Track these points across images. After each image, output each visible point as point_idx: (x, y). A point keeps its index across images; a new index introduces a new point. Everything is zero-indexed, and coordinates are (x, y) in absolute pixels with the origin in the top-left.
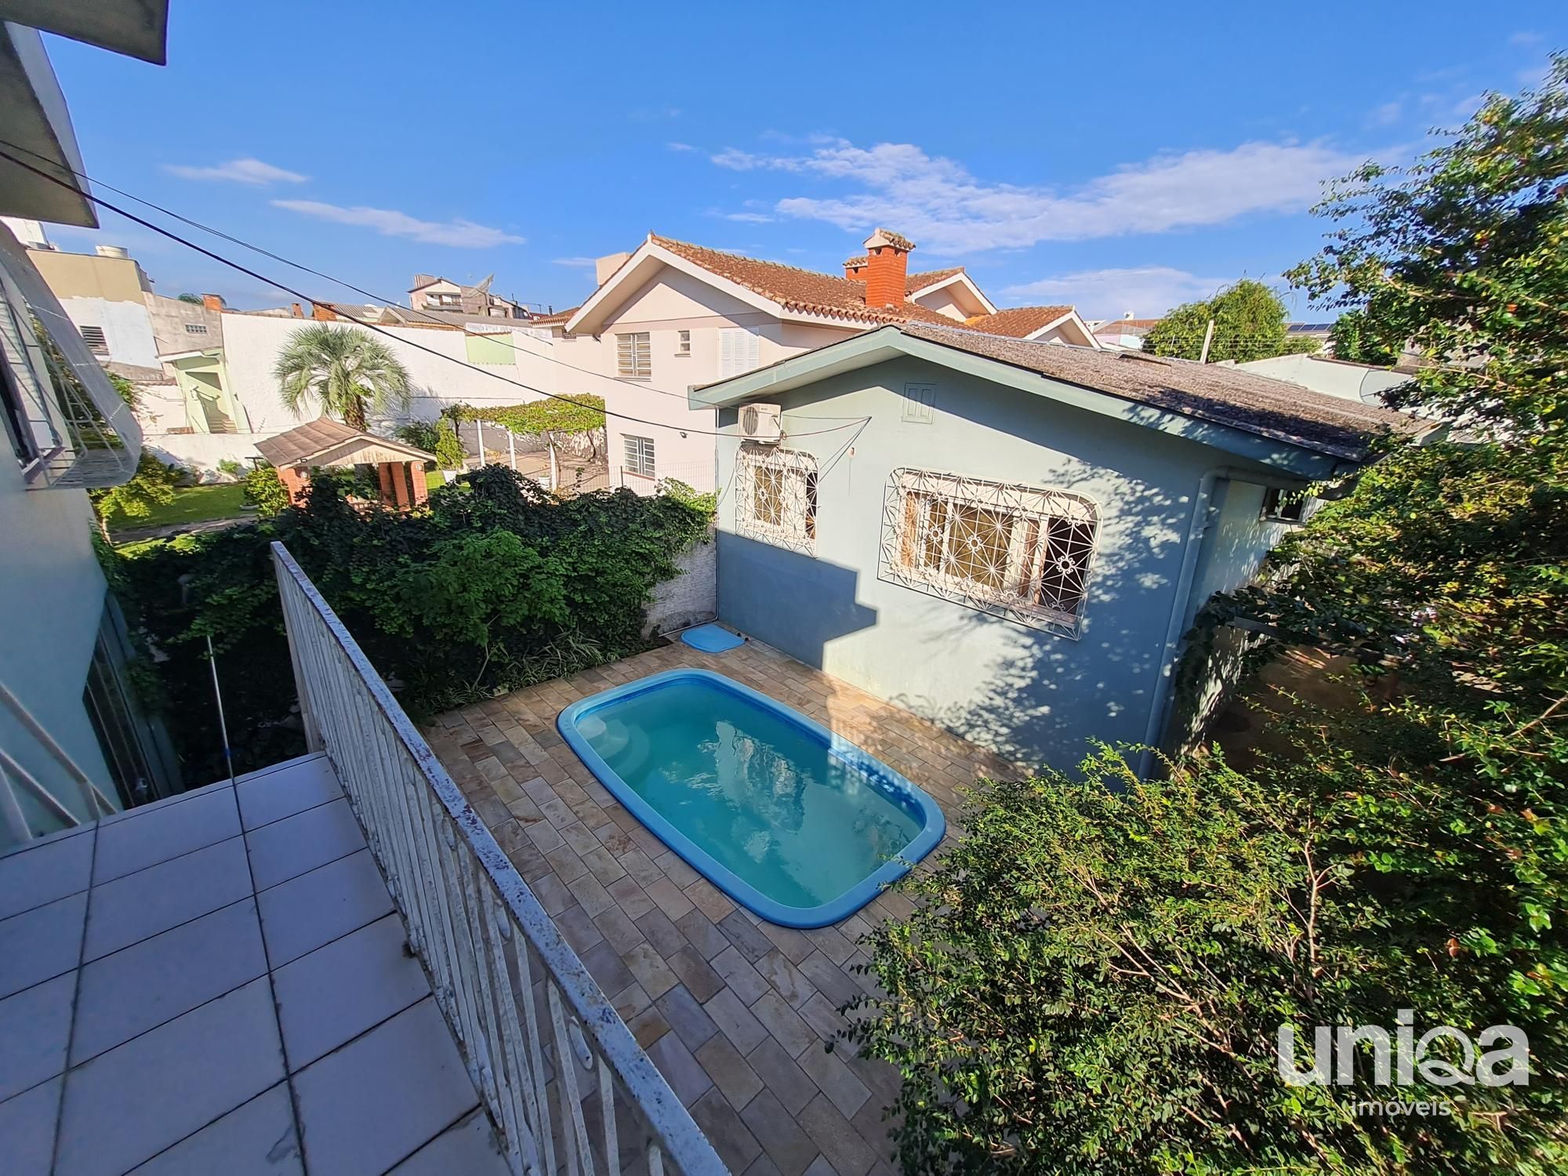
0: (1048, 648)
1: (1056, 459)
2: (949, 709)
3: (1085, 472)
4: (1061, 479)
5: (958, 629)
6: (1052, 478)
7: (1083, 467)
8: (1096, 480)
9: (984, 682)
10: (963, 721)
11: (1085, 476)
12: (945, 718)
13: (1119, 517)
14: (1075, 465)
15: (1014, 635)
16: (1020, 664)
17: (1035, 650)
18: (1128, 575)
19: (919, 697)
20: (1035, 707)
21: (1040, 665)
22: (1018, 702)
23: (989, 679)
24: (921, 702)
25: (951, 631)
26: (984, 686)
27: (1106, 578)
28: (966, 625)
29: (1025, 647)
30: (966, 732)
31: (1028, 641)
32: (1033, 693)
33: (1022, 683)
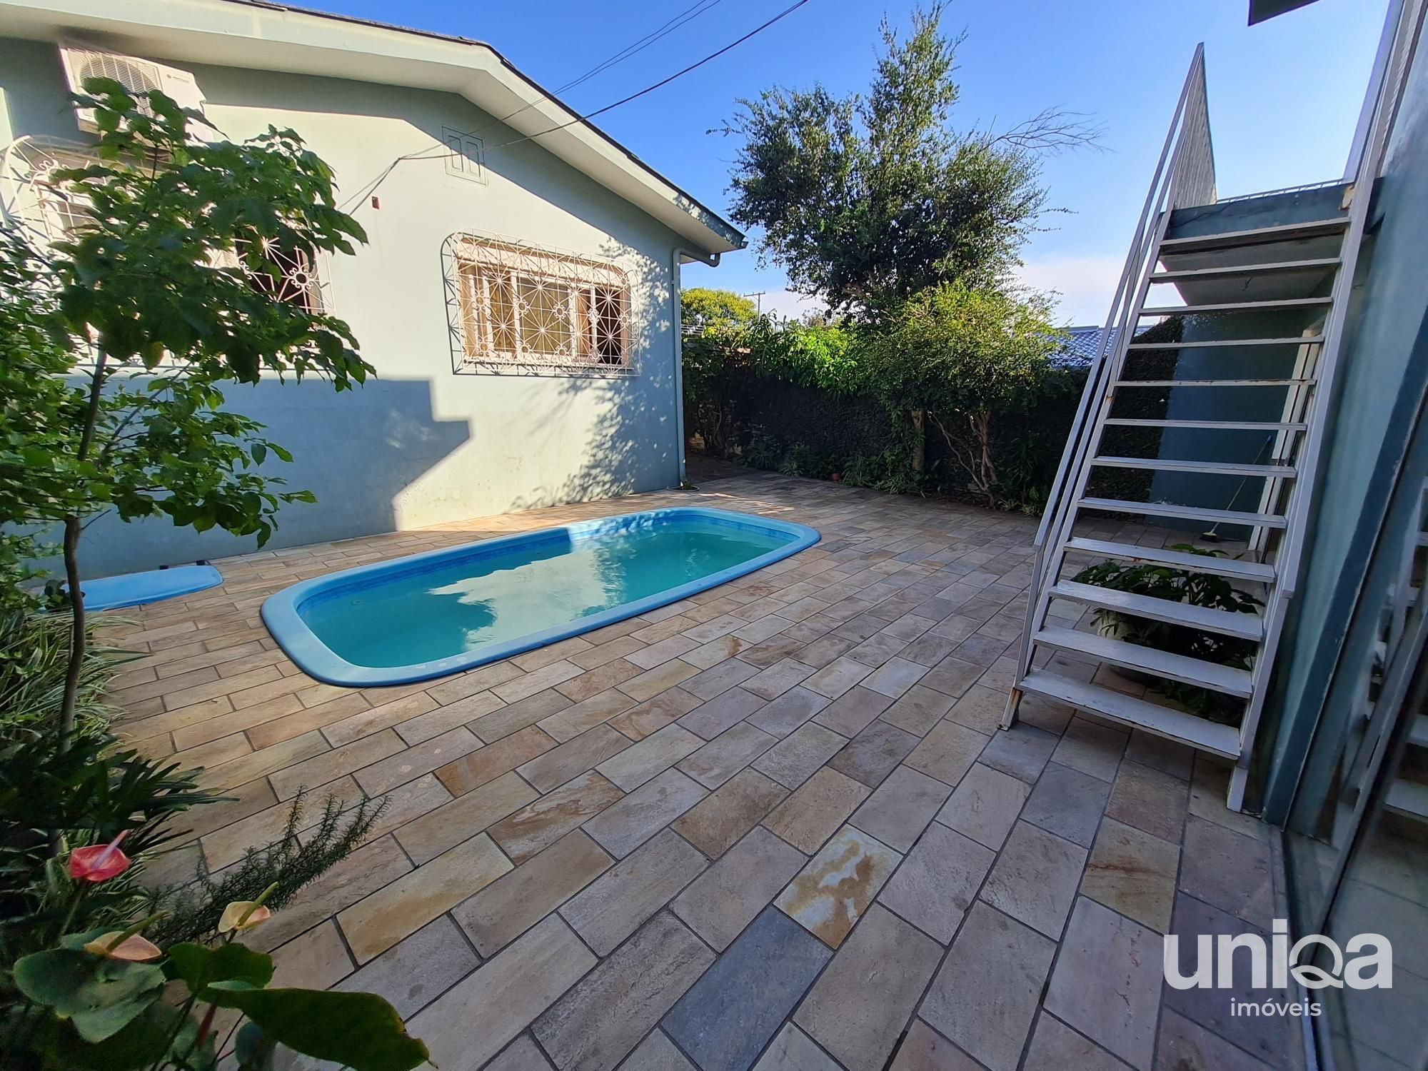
0: (623, 395)
1: (602, 237)
2: (564, 485)
3: (620, 249)
4: (607, 253)
5: (562, 404)
6: (602, 253)
7: (618, 245)
8: (627, 256)
9: (587, 444)
10: (578, 489)
11: (620, 252)
12: (562, 494)
13: (642, 283)
14: (614, 244)
15: (600, 393)
16: (609, 415)
17: (617, 400)
18: (652, 324)
19: (536, 490)
20: (626, 445)
21: (622, 409)
22: (613, 448)
23: (589, 440)
24: (540, 493)
25: (555, 411)
26: (588, 447)
27: (644, 329)
28: (567, 399)
29: (610, 400)
30: (582, 498)
31: (610, 395)
32: (621, 436)
33: (613, 430)
